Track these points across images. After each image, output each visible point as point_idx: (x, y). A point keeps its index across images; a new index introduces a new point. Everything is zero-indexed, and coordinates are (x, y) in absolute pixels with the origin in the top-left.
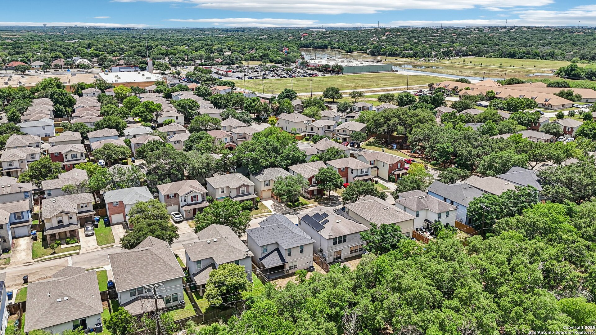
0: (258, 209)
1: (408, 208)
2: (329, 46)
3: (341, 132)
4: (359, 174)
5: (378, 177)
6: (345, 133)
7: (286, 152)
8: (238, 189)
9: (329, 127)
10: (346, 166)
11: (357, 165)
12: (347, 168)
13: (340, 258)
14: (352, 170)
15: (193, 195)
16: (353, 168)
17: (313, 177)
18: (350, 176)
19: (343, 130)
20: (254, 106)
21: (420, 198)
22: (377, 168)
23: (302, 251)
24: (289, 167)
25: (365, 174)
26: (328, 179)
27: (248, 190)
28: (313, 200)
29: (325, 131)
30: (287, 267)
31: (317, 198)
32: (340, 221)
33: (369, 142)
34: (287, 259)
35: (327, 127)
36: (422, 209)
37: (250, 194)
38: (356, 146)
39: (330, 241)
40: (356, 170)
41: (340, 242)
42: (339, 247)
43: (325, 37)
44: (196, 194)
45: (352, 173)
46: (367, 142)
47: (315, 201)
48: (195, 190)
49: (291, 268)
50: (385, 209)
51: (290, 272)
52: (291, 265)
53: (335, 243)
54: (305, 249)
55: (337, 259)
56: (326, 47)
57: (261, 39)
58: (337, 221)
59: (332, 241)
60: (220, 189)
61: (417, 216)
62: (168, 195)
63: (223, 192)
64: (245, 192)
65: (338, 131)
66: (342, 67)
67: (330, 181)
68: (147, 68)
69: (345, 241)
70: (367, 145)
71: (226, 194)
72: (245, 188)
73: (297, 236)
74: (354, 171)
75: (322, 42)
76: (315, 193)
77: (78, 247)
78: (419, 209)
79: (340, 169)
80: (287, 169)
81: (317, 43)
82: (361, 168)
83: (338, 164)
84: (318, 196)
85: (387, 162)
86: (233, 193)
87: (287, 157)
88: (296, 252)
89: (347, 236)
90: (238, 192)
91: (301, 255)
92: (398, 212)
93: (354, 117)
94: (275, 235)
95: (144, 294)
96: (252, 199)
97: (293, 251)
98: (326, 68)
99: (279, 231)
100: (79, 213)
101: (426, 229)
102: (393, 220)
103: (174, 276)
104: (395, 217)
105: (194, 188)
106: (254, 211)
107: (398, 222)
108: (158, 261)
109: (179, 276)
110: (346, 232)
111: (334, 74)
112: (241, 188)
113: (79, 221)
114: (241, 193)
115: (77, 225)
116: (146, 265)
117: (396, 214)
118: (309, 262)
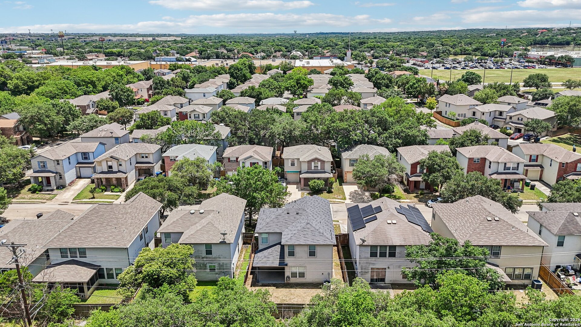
0: (332, 192)
1: (545, 227)
3: (514, 119)
4: (501, 169)
5: (541, 180)
6: (520, 122)
8: (309, 162)
9: (501, 113)
10: (483, 156)
11: (500, 156)
12: (484, 160)
13: (383, 280)
14: (490, 163)
15: (253, 161)
16: (491, 161)
17: (418, 163)
18: (487, 171)
19: (518, 117)
22: (541, 167)
23: (312, 254)
24: (398, 149)
25: (511, 171)
26: (436, 166)
27: (323, 167)
28: (415, 195)
29: (495, 118)
30: (288, 273)
31: (421, 194)
32: (394, 222)
33: (559, 138)
34: (288, 260)
35: (497, 113)
37: (325, 172)
38: (533, 141)
39: (363, 249)
40: (496, 165)
41: (383, 255)
42: (380, 263)
44: (257, 161)
45: (490, 167)
46: (556, 138)
48: (256, 156)
49: (294, 275)
50: (489, 219)
51: (293, 280)
52: (294, 270)
53: (373, 255)
54: (318, 250)
55: (377, 280)
56: (568, 44)
58: (389, 222)
59: (369, 250)
60: (290, 161)
62: (229, 159)
63: (293, 164)
64: (319, 168)
65: (511, 118)
68: (345, 58)
69: (392, 255)
70: (554, 141)
71: (295, 169)
72: (319, 163)
73: (313, 229)
74: (492, 163)
75: (563, 38)
76: (422, 186)
79: (470, 159)
80: (394, 150)
82: (505, 161)
83: (471, 153)
86: (305, 168)
87: (397, 135)
88: (302, 253)
89: (397, 248)
90: (309, 167)
91: (312, 259)
92: (514, 229)
93: (547, 104)
94: (286, 222)
95: (78, 259)
96: (326, 180)
97: (297, 250)
98: (550, 60)
99: (295, 218)
100: (137, 163)
101: (576, 271)
102: (497, 240)
103: (115, 243)
104: (503, 235)
105: (258, 154)
106: (325, 194)
107: (505, 244)
108: (111, 221)
109: (120, 246)
110: (396, 241)
111: (559, 66)
112: (313, 163)
113: (137, 172)
114: (313, 168)
115: (126, 173)
116: (95, 222)
117: (508, 230)
118: (326, 274)
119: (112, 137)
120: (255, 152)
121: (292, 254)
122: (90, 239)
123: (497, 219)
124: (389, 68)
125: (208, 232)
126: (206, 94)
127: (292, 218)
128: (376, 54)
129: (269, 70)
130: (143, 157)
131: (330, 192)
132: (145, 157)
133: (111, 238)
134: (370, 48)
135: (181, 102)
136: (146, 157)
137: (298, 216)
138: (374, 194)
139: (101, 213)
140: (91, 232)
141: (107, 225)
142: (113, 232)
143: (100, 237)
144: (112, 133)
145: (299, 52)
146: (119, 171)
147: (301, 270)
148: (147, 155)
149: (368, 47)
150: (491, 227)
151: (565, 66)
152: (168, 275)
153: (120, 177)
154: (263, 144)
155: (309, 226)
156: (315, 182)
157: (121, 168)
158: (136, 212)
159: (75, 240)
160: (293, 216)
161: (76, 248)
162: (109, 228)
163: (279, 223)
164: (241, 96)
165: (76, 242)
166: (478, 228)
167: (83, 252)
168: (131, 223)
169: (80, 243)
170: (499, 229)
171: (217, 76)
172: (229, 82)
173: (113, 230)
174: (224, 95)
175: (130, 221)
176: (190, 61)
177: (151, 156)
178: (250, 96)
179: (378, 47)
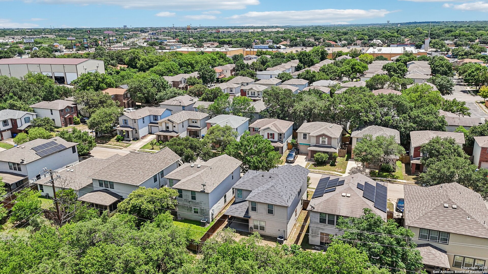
0: (335, 166)
15: (270, 132)
23: (270, 212)
26: (433, 151)
27: (330, 143)
30: (251, 224)
32: (348, 195)
34: (251, 213)
37: (331, 147)
39: (314, 214)
41: (331, 223)
42: (329, 229)
48: (273, 128)
49: (256, 227)
52: (256, 223)
53: (323, 221)
54: (275, 210)
55: (325, 244)
58: (344, 194)
59: (318, 216)
60: (302, 135)
62: (254, 128)
63: (305, 138)
64: (326, 143)
71: (306, 142)
72: (327, 139)
86: (313, 141)
88: (262, 210)
90: (318, 141)
91: (270, 216)
92: (469, 219)
94: (258, 183)
95: (109, 189)
100: (189, 126)
102: (447, 226)
103: (131, 181)
104: (455, 223)
106: (328, 166)
107: (453, 232)
108: (134, 165)
109: (133, 183)
112: (321, 138)
113: (188, 133)
114: (321, 143)
115: (177, 133)
116: (124, 164)
117: (462, 219)
118: (282, 230)
119: (180, 106)
120: (274, 124)
121: (254, 209)
122: (117, 176)
123: (455, 206)
126: (272, 76)
127: (265, 180)
130: (193, 122)
131: (333, 165)
133: (129, 177)
136: (196, 122)
137: (270, 179)
138: (374, 172)
139: (130, 159)
140: (119, 171)
141: (131, 168)
142: (133, 173)
144: (180, 102)
145: (379, 41)
146: (173, 131)
147: (263, 224)
150: (446, 213)
153: (173, 135)
154: (287, 119)
155: (272, 188)
156: (319, 155)
157: (175, 129)
158: (156, 161)
159: (108, 175)
161: (108, 181)
162: (131, 169)
163: (252, 183)
165: (108, 177)
166: (430, 212)
167: (112, 184)
168: (148, 169)
169: (110, 178)
170: (453, 217)
173: (133, 172)
175: (148, 167)
176: (280, 48)
177: (199, 121)
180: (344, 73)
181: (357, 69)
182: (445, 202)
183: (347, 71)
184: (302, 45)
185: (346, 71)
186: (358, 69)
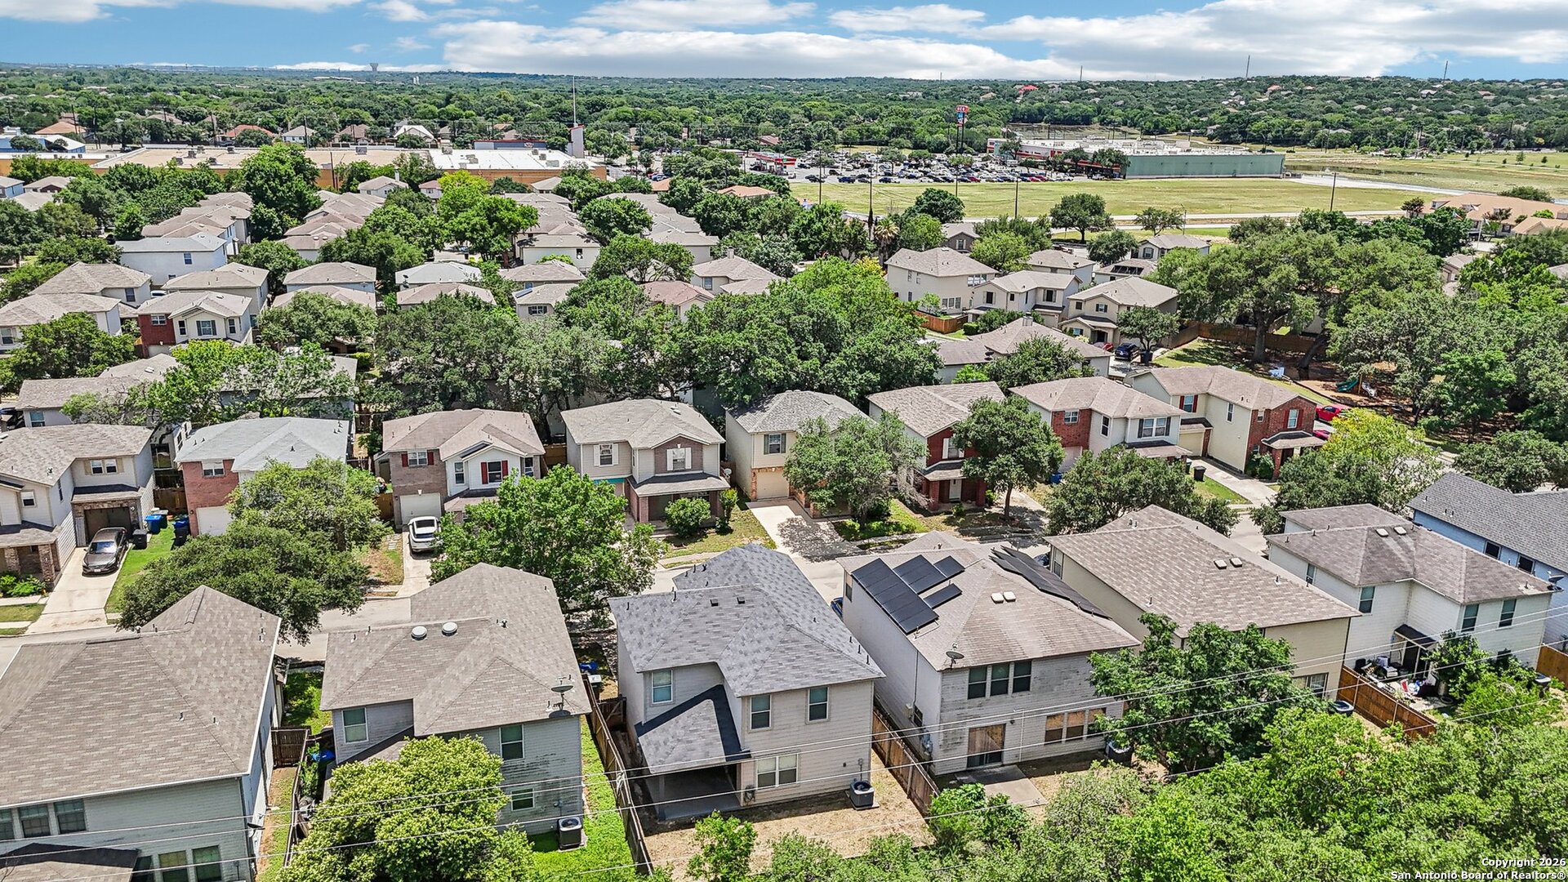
0: (730, 531)
1: (1325, 571)
2: (1096, 119)
3: (1089, 309)
4: (1132, 436)
5: (1206, 456)
6: (1101, 314)
7: (862, 342)
8: (660, 450)
9: (1050, 295)
10: (1084, 405)
11: (1127, 402)
12: (1088, 413)
13: (998, 757)
14: (1106, 421)
15: (488, 459)
16: (1110, 413)
17: (947, 433)
18: (1099, 443)
19: (1096, 302)
20: (819, 232)
21: (1383, 532)
22: (1206, 423)
23: (818, 712)
24: (870, 398)
25: (1154, 438)
26: (1002, 439)
27: (698, 462)
28: (945, 517)
29: (1037, 306)
30: (748, 776)
31: (959, 514)
32: (1010, 596)
33: (1185, 350)
34: (749, 738)
35: (1041, 294)
36: (1388, 582)
37: (704, 476)
38: (1138, 359)
39: (952, 679)
40: (1121, 423)
41: (999, 689)
42: (993, 711)
43: (1086, 94)
44: (500, 458)
45: (1105, 432)
46: (1178, 351)
47: (948, 522)
48: (497, 443)
49: (766, 779)
50: (1221, 563)
51: (764, 796)
52: (764, 766)
53: (976, 691)
54: (834, 701)
55: (982, 760)
56: (1086, 121)
57: (905, 99)
58: (998, 597)
59: (964, 680)
60: (597, 452)
61: (1366, 607)
62: (404, 456)
63: (606, 460)
64: (688, 465)
65: (1079, 306)
66: (1125, 157)
67: (1009, 450)
68: (570, 146)
69: (1022, 685)
70: (1178, 357)
71: (616, 470)
72: (689, 450)
73: (807, 641)
74: (1111, 422)
75: (1075, 108)
76: (955, 492)
77: (33, 611)
78: (1375, 579)
79: (1057, 415)
80: (864, 405)
81: (1061, 109)
82: (1141, 415)
83: (1055, 399)
84: (965, 507)
85: (1243, 403)
86: (644, 467)
87: (867, 362)
88: (789, 715)
89: (1034, 665)
90: (660, 463)
91: (818, 726)
92: (1279, 583)
93: (1140, 270)
94: (716, 629)
95: (56, 838)
96: (711, 496)
97: (777, 709)
98: (1075, 160)
99: (738, 615)
100: (78, 491)
101: (1399, 668)
102: (1254, 614)
103: (195, 768)
104: (1262, 601)
105: (500, 434)
106: (713, 537)
107: (1275, 623)
108: (156, 696)
109: (216, 773)
110: (1032, 647)
111: (1098, 176)
112: (669, 452)
113: (82, 519)
114: (670, 467)
115: (50, 529)
116: (95, 705)
117: (1268, 588)
118: (853, 763)
120: (488, 428)
121: (761, 721)
122: (96, 765)
123: (1237, 561)
124: (707, 177)
125: (500, 688)
126: (193, 257)
128: (647, 139)
129: (363, 179)
130: (98, 470)
131: (725, 530)
132: (104, 470)
133: (174, 752)
134: (625, 119)
135: (127, 285)
136: (111, 469)
137: (743, 609)
138: (844, 526)
139: (105, 673)
140: (91, 742)
141: (146, 710)
142: (174, 731)
143: (131, 754)
145: (421, 128)
146: (26, 524)
147: (787, 763)
148: (113, 463)
149: (618, 119)
150: (1231, 582)
151: (1109, 174)
152: (464, 843)
153: (35, 542)
155: (794, 634)
156: (684, 507)
157: (30, 514)
159: (40, 775)
160: (730, 610)
161: (45, 806)
162: (154, 718)
163: (696, 637)
164: (326, 260)
165: (47, 783)
166: (1205, 590)
167: (72, 814)
168: (222, 693)
169: (62, 783)
170: (1249, 587)
171: (203, 198)
172: (255, 217)
173: (174, 723)
174: (268, 259)
175: (215, 687)
176: (62, 150)
177: (129, 466)
178: (356, 259)
179: (646, 120)
180: (468, 234)
181: (506, 220)
182: (1212, 557)
183: (477, 230)
184: (148, 139)
185: (473, 230)
186: (511, 221)
